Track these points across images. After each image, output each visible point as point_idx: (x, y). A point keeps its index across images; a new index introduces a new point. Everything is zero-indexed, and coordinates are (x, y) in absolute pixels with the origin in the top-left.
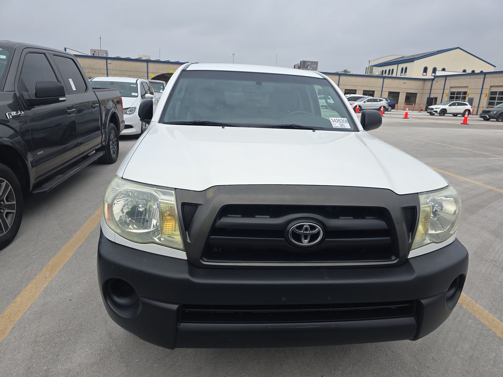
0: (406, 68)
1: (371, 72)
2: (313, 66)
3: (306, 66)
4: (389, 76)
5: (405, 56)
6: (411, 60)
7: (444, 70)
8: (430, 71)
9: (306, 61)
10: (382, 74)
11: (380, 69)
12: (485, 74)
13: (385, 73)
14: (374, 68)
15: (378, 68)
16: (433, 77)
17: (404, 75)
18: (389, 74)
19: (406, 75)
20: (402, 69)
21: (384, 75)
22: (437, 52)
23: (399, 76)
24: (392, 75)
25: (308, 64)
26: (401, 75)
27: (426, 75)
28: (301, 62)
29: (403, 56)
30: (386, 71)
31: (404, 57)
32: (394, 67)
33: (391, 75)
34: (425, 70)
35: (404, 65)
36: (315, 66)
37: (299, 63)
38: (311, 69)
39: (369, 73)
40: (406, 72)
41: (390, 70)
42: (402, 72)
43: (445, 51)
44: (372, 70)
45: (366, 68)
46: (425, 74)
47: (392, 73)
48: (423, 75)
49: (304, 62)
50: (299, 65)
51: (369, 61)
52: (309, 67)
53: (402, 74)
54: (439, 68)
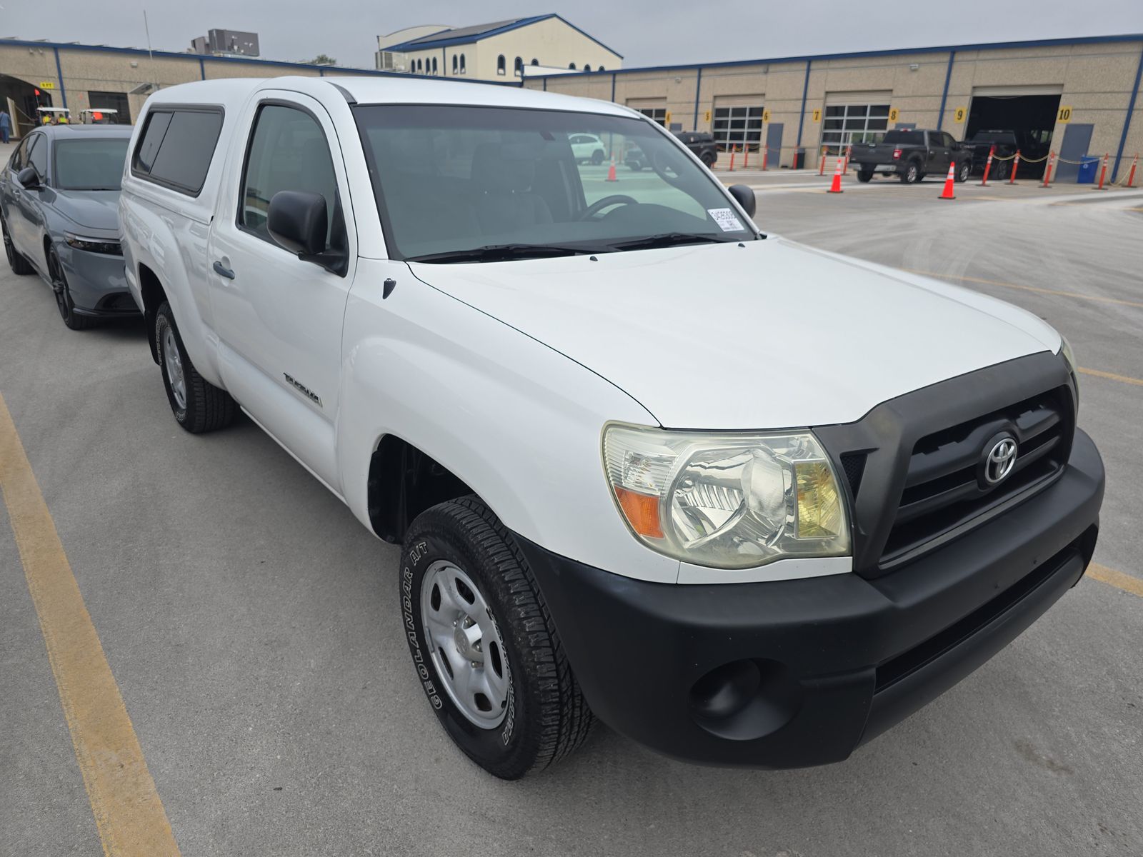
0: (463, 58)
1: (389, 64)
2: (246, 44)
3: (228, 43)
4: (429, 74)
5: (452, 29)
6: (470, 38)
7: (535, 63)
8: (510, 64)
9: (226, 30)
10: (413, 69)
11: (407, 58)
12: (614, 73)
13: (420, 67)
14: (394, 54)
15: (402, 54)
16: (519, 80)
17: (461, 73)
18: (428, 69)
19: (464, 73)
20: (455, 58)
21: (417, 72)
22: (518, 22)
23: (450, 74)
24: (435, 73)
25: (233, 40)
26: (454, 74)
27: (504, 74)
28: (210, 32)
29: (447, 28)
30: (420, 62)
31: (449, 30)
32: (437, 53)
33: (433, 72)
34: (501, 62)
35: (457, 51)
36: (251, 44)
37: (207, 35)
38: (242, 51)
39: (386, 66)
40: (463, 65)
41: (428, 61)
42: (455, 66)
43: (533, 20)
44: (389, 59)
45: (376, 54)
46: (501, 71)
47: (435, 68)
48: (498, 74)
49: (221, 33)
50: (207, 40)
51: (378, 37)
52: (236, 48)
53: (456, 71)
54: (526, 61)
